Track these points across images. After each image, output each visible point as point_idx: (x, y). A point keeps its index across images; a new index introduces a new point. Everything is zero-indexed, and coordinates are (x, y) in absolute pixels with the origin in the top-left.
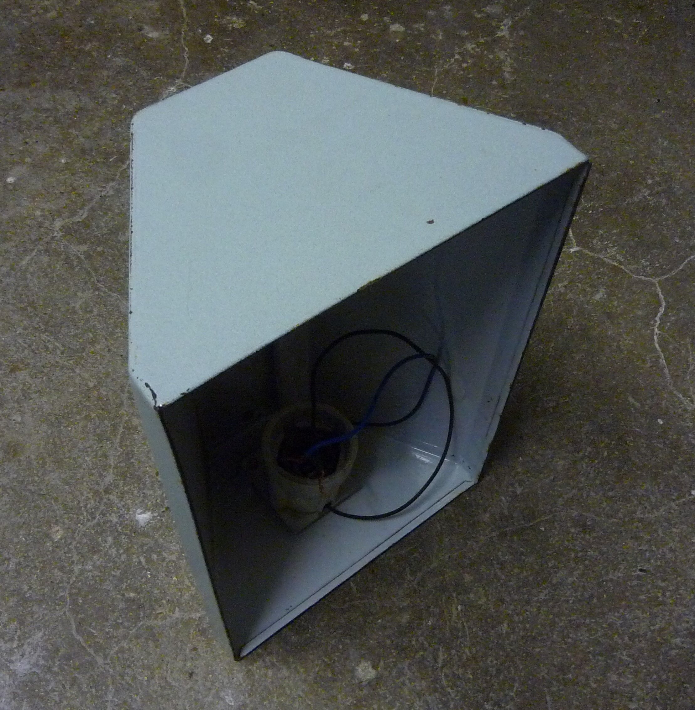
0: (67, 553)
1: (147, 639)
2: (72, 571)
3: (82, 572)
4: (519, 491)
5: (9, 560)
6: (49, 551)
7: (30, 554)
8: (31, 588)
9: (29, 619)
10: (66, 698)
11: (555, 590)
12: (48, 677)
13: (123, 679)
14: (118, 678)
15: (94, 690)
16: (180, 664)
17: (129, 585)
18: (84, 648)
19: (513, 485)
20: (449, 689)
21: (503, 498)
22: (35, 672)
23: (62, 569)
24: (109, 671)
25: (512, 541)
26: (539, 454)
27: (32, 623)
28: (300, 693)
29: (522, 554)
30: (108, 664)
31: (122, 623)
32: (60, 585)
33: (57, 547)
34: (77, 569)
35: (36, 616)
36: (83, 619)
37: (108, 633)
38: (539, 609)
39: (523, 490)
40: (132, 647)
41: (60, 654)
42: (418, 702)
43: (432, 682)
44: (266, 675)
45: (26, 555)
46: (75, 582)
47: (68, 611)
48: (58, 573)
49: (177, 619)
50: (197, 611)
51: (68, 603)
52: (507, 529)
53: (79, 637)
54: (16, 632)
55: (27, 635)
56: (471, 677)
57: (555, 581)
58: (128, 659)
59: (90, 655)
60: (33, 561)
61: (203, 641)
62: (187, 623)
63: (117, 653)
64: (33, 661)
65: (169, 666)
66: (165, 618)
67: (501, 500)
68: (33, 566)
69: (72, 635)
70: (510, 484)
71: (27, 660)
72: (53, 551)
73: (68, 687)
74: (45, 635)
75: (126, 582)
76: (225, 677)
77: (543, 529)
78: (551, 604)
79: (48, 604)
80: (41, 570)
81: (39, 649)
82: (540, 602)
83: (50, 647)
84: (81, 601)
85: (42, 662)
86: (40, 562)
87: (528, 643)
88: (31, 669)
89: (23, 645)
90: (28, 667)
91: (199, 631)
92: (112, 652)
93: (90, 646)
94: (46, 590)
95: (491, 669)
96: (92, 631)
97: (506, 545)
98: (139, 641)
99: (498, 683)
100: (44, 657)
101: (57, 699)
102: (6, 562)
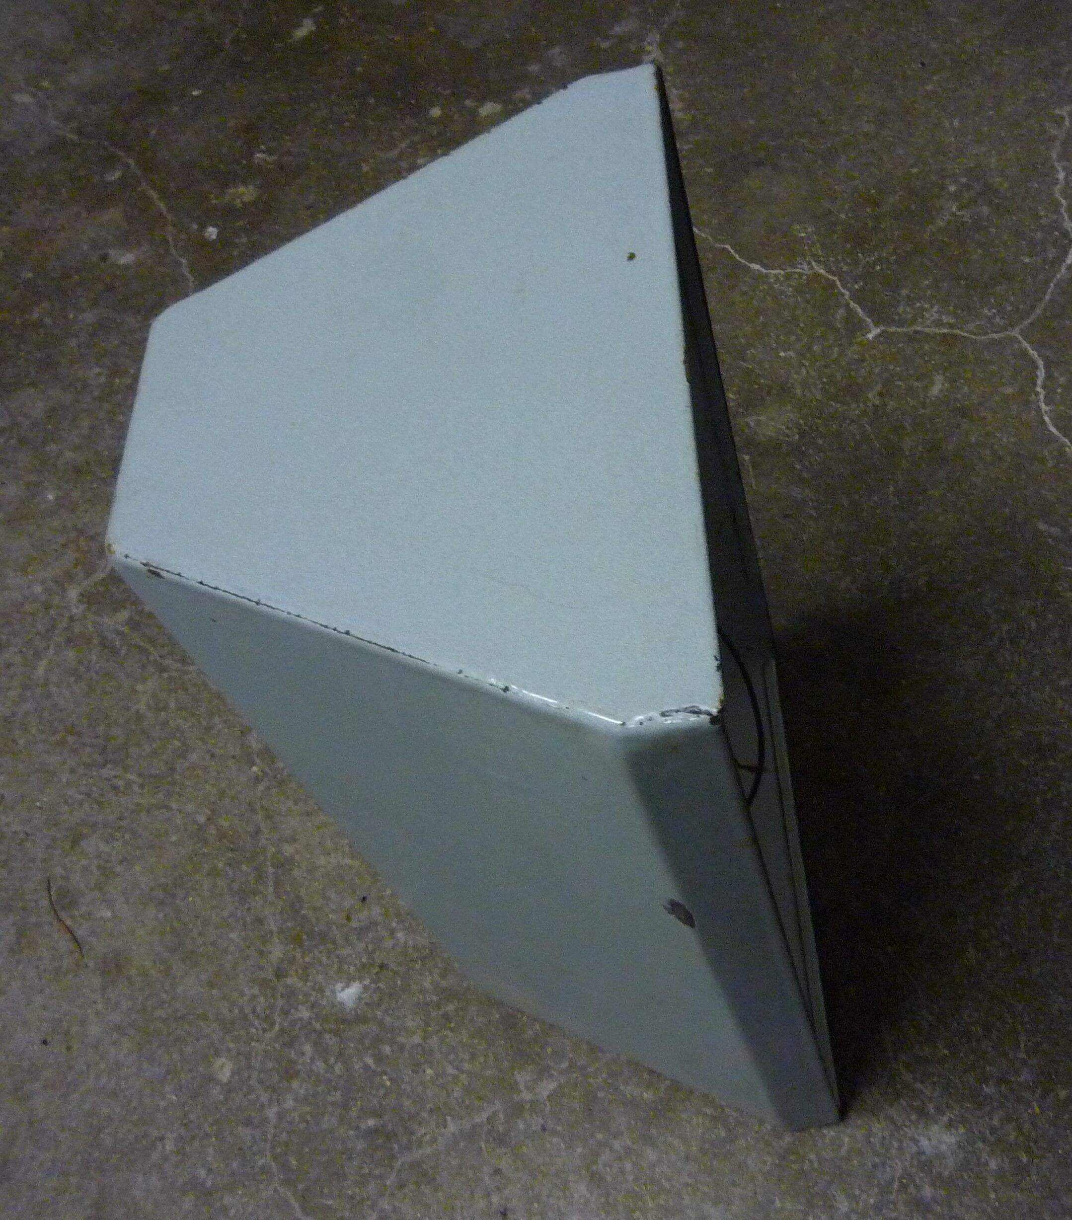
0: (249, 1094)
1: (418, 1183)
2: (266, 1120)
3: (281, 1116)
5: (162, 1139)
6: (220, 1102)
7: (192, 1117)
8: (210, 1171)
16: (482, 1204)
17: (362, 1109)
23: (248, 1123)
28: (686, 1179)
31: (370, 1174)
32: (255, 1149)
33: (230, 1091)
34: (271, 1113)
35: (233, 1212)
36: (307, 1189)
37: (352, 1197)
40: (397, 1204)
44: (622, 1171)
45: (186, 1121)
46: (275, 1136)
47: (281, 1185)
48: (244, 1132)
49: (453, 1134)
50: (480, 1110)
51: (276, 1172)
56: (946, 1052)
57: (1025, 852)
60: (200, 1127)
61: (506, 1154)
62: (471, 1135)
65: (465, 1214)
66: (434, 1140)
68: (201, 1134)
72: (226, 1099)
75: (355, 1105)
76: (559, 1198)
77: (978, 777)
78: (1031, 890)
79: (244, 1186)
80: (217, 1136)
82: (1014, 894)
84: (294, 1163)
86: (211, 1125)
87: (1018, 964)
91: (494, 1140)
94: (235, 1165)
95: (973, 1028)
96: (327, 1202)
98: (406, 1191)
99: (993, 1047)
102: (159, 1144)
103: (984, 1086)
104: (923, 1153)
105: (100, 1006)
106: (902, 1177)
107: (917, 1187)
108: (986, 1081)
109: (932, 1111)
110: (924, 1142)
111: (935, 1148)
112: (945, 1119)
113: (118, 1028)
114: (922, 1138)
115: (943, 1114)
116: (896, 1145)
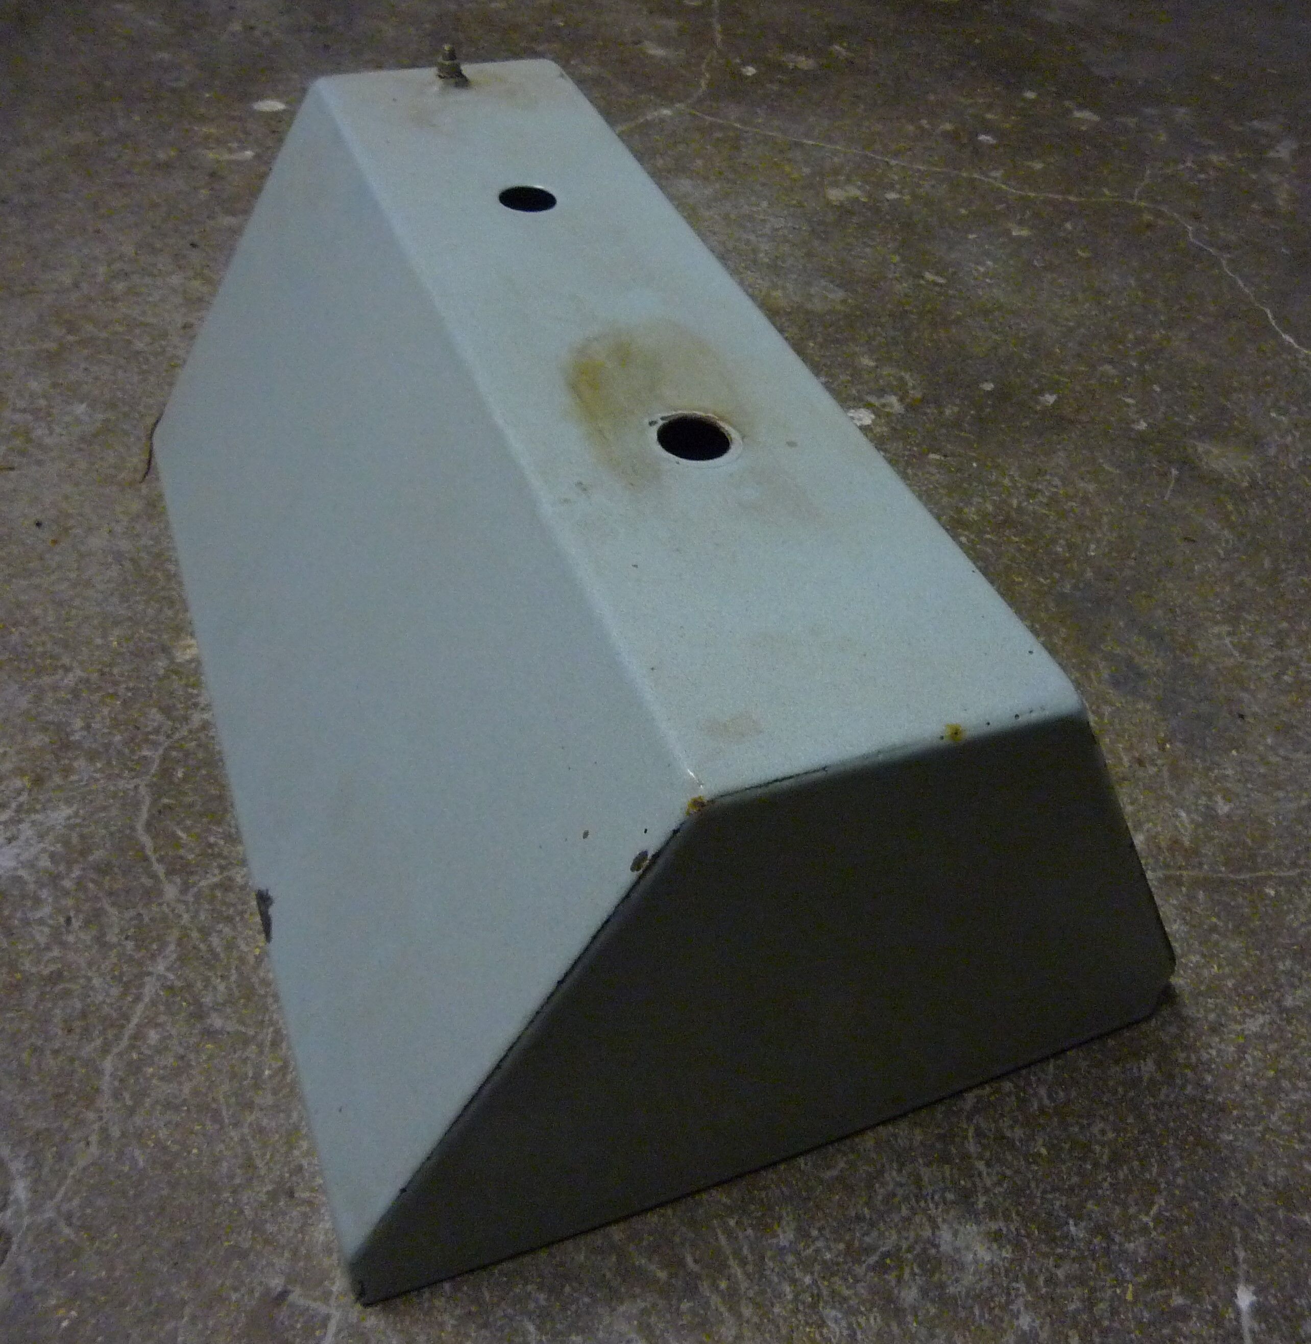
2: (186, 719)
4: (1223, 808)
5: (67, 669)
6: (156, 675)
7: (116, 671)
8: (88, 727)
9: (57, 779)
10: (63, 945)
11: (1289, 1022)
12: (44, 894)
13: (204, 941)
14: (195, 934)
15: (130, 945)
18: (146, 859)
19: (1210, 796)
20: (981, 1165)
21: (1183, 814)
22: (20, 877)
23: (167, 711)
24: (180, 916)
25: (1191, 898)
26: (1277, 755)
27: (59, 787)
29: (1214, 929)
30: (186, 903)
32: (151, 737)
33: (176, 672)
35: (74, 778)
36: (170, 807)
38: (1242, 1050)
39: (1232, 810)
41: (91, 858)
42: (894, 1173)
43: (942, 1137)
45: (107, 670)
46: (183, 738)
47: (147, 786)
48: (155, 716)
51: (153, 771)
52: (1185, 873)
53: (146, 840)
54: (19, 794)
55: (38, 807)
56: (1044, 1151)
57: (1289, 1002)
58: (234, 905)
59: (154, 876)
60: (116, 683)
63: (216, 886)
64: (25, 857)
67: (1177, 816)
68: (111, 691)
69: (133, 829)
70: (1204, 793)
71: (16, 851)
72: (166, 677)
73: (76, 924)
74: (76, 814)
77: (1272, 893)
78: (1272, 1047)
79: (109, 763)
80: (125, 702)
81: (51, 837)
82: (1246, 1037)
83: (75, 839)
84: (180, 775)
85: (45, 862)
86: (128, 689)
87: (1205, 1115)
88: (16, 869)
89: (20, 821)
90: (13, 864)
92: (203, 883)
93: (160, 860)
94: (118, 738)
95: (1097, 1148)
96: (180, 833)
97: (1175, 902)
99: (1111, 1184)
100: (52, 856)
101: (42, 940)
102: (61, 672)
103: (1071, 1222)
104: (937, 1246)
105: (119, 529)
106: (887, 1254)
107: (899, 1279)
108: (1078, 1218)
109: (980, 1206)
110: (945, 1235)
111: (957, 1250)
112: (994, 1226)
113: (119, 557)
114: (945, 1227)
115: (993, 1216)
116: (905, 1212)
